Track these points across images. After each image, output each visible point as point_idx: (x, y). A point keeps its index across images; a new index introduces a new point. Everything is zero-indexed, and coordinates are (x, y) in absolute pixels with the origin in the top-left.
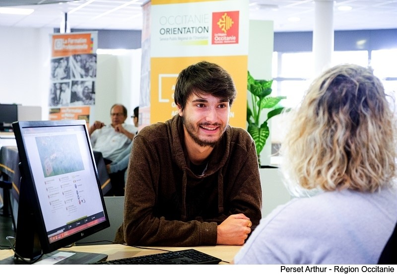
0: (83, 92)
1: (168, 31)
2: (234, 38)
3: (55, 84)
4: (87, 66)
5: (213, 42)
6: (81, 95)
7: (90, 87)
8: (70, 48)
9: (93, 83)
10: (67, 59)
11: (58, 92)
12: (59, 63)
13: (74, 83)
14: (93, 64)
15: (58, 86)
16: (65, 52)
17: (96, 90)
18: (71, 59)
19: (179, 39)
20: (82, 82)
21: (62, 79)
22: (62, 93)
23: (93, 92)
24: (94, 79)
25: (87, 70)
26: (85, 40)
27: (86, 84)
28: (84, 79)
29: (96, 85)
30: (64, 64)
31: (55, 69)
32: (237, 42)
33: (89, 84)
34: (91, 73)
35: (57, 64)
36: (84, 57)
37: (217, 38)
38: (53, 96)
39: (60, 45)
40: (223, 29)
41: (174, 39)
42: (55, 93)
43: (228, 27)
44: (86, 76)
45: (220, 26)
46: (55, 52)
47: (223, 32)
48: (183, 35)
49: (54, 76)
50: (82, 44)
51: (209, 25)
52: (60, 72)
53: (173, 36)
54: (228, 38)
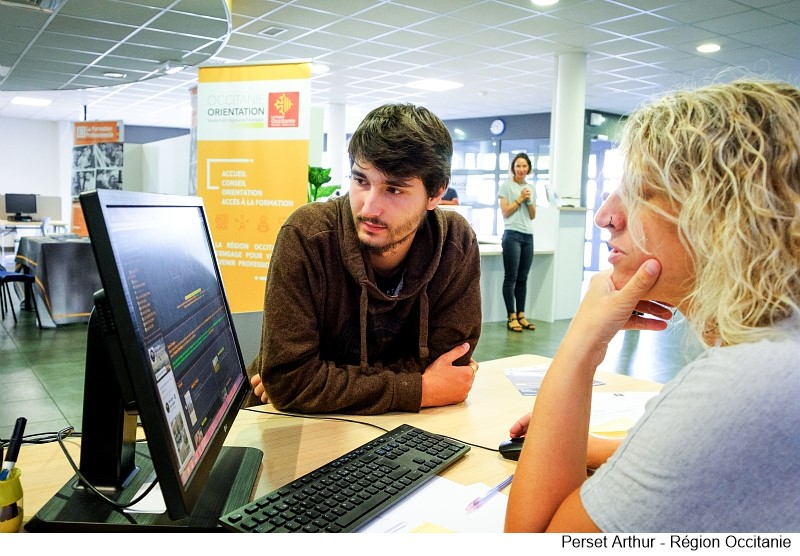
0: (110, 182)
1: (217, 112)
2: (293, 121)
3: (78, 173)
4: (113, 155)
5: (270, 126)
6: (107, 184)
7: (117, 176)
8: (94, 136)
9: (120, 172)
10: (91, 148)
11: (82, 181)
12: (83, 151)
13: (99, 172)
14: (119, 153)
15: (81, 175)
16: (89, 140)
17: (123, 180)
18: (96, 147)
19: (231, 120)
20: (108, 171)
21: (86, 167)
22: (86, 183)
23: (120, 182)
24: (120, 168)
25: (113, 159)
26: (110, 129)
27: (113, 173)
28: (110, 168)
29: (123, 174)
30: (87, 152)
31: (78, 157)
32: (297, 125)
33: (115, 173)
34: (117, 162)
35: (80, 152)
36: (110, 146)
37: (274, 121)
38: (76, 185)
39: (83, 133)
40: (281, 111)
41: (225, 121)
42: (79, 182)
43: (287, 109)
44: (113, 165)
45: (278, 108)
46: (78, 140)
47: (281, 114)
48: (235, 117)
49: (76, 164)
50: (107, 132)
51: (265, 106)
52: (84, 160)
53: (223, 117)
54: (287, 121)
